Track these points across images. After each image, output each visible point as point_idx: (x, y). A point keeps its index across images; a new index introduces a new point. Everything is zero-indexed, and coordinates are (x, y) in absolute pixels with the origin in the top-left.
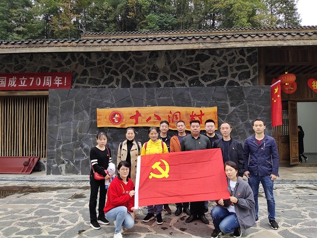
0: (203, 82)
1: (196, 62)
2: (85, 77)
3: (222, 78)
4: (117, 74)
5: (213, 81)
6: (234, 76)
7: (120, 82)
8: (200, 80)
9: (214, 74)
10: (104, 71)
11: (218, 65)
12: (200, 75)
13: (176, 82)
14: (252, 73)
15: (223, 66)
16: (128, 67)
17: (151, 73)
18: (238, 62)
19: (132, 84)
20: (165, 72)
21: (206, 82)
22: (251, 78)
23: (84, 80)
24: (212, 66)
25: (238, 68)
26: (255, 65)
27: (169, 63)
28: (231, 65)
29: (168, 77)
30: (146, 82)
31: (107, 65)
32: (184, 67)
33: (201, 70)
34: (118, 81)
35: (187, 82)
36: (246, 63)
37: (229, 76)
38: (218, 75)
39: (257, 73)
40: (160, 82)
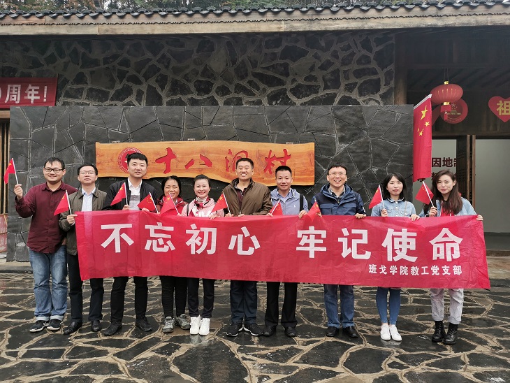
1: (282, 62)
2: (80, 86)
3: (328, 91)
4: (138, 82)
5: (313, 96)
6: (350, 88)
7: (144, 97)
8: (290, 95)
9: (314, 83)
10: (115, 75)
11: (323, 68)
12: (289, 86)
13: (246, 98)
14: (383, 82)
15: (331, 69)
16: (159, 70)
17: (201, 81)
18: (359, 62)
19: (165, 100)
20: (225, 80)
21: (299, 98)
22: (381, 92)
23: (80, 92)
24: (312, 69)
25: (358, 74)
26: (389, 68)
27: (234, 62)
28: (346, 68)
29: (232, 88)
30: (190, 96)
31: (121, 64)
32: (260, 71)
33: (291, 77)
34: (140, 94)
35: (266, 98)
36: (374, 65)
37: (342, 87)
38: (322, 87)
39: (392, 83)
40: (217, 98)
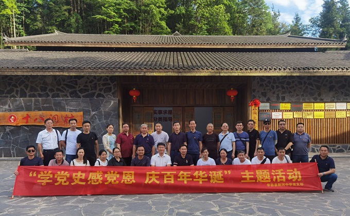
0: (79, 94)
3: (93, 91)
4: (17, 87)
5: (87, 93)
6: (100, 90)
7: (19, 92)
8: (78, 93)
9: (87, 88)
10: (7, 84)
11: (90, 82)
12: (78, 89)
13: (61, 94)
14: (112, 88)
15: (93, 83)
16: (25, 82)
17: (42, 87)
18: (104, 80)
19: (28, 94)
20: (52, 86)
21: (81, 93)
22: (112, 92)
24: (86, 83)
25: (104, 85)
26: (115, 83)
28: (99, 83)
29: (55, 89)
30: (38, 92)
32: (66, 83)
33: (78, 86)
34: (17, 91)
35: (69, 93)
36: (109, 82)
37: (98, 90)
38: (90, 89)
39: (116, 89)
40: (49, 93)
